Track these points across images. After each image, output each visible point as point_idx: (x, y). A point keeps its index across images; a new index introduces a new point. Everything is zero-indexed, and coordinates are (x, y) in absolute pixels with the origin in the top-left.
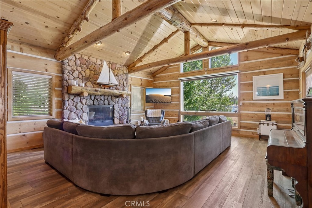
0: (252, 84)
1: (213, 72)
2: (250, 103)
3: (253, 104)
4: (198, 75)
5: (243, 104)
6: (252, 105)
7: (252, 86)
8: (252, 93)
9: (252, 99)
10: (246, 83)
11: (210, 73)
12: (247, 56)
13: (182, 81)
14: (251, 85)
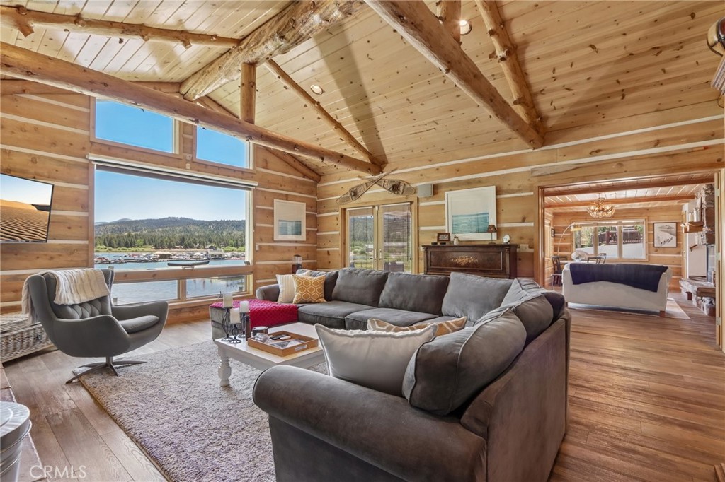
0: (273, 213)
1: (204, 170)
2: (269, 246)
3: (273, 247)
4: (163, 164)
5: (260, 247)
6: (272, 250)
7: (273, 216)
8: (273, 228)
9: (273, 239)
10: (264, 210)
11: (198, 171)
12: (266, 160)
13: (99, 167)
14: (271, 213)
